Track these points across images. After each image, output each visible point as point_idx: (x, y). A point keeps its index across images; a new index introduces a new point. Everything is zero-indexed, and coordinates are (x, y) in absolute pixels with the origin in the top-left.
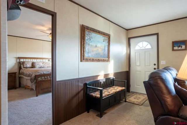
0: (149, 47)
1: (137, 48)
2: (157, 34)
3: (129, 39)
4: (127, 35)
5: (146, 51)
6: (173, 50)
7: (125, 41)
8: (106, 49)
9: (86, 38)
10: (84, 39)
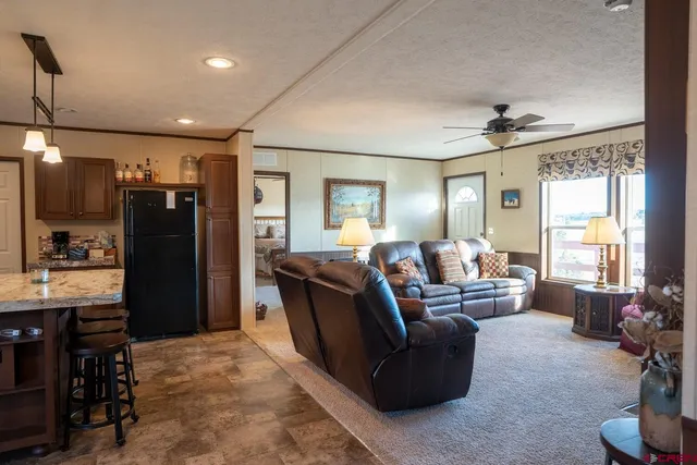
0: (474, 198)
1: (458, 199)
2: (484, 174)
3: (446, 180)
4: (442, 171)
5: (469, 205)
6: (503, 206)
7: (436, 187)
8: (376, 207)
9: (333, 196)
10: (329, 198)
